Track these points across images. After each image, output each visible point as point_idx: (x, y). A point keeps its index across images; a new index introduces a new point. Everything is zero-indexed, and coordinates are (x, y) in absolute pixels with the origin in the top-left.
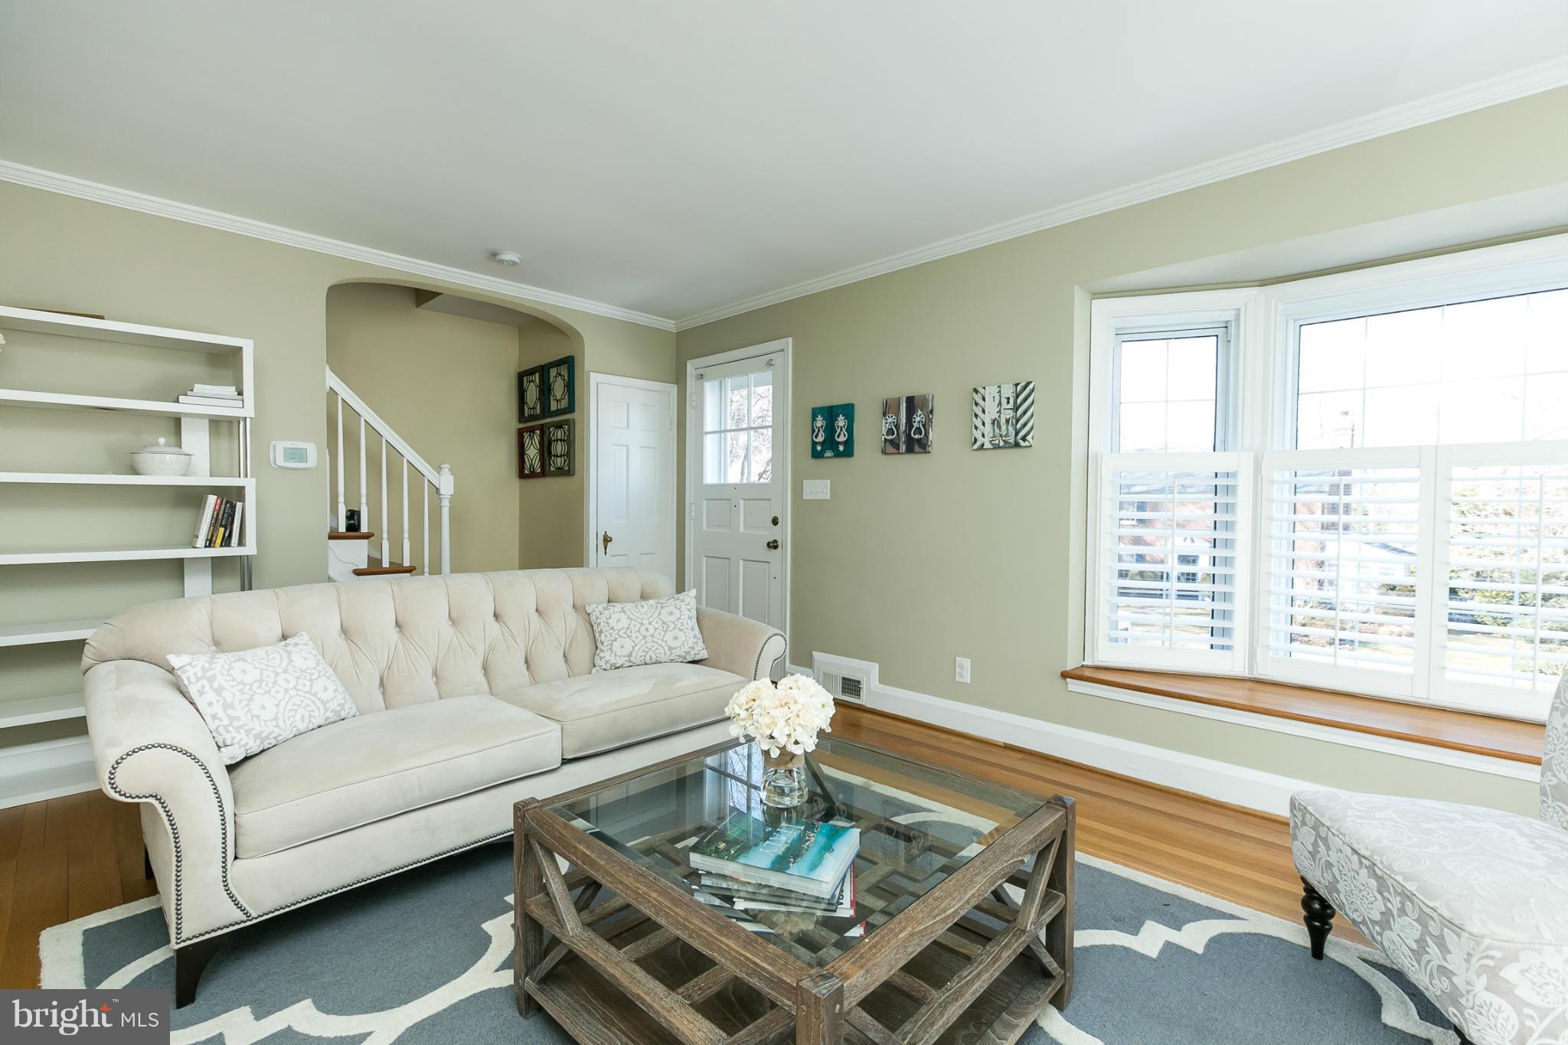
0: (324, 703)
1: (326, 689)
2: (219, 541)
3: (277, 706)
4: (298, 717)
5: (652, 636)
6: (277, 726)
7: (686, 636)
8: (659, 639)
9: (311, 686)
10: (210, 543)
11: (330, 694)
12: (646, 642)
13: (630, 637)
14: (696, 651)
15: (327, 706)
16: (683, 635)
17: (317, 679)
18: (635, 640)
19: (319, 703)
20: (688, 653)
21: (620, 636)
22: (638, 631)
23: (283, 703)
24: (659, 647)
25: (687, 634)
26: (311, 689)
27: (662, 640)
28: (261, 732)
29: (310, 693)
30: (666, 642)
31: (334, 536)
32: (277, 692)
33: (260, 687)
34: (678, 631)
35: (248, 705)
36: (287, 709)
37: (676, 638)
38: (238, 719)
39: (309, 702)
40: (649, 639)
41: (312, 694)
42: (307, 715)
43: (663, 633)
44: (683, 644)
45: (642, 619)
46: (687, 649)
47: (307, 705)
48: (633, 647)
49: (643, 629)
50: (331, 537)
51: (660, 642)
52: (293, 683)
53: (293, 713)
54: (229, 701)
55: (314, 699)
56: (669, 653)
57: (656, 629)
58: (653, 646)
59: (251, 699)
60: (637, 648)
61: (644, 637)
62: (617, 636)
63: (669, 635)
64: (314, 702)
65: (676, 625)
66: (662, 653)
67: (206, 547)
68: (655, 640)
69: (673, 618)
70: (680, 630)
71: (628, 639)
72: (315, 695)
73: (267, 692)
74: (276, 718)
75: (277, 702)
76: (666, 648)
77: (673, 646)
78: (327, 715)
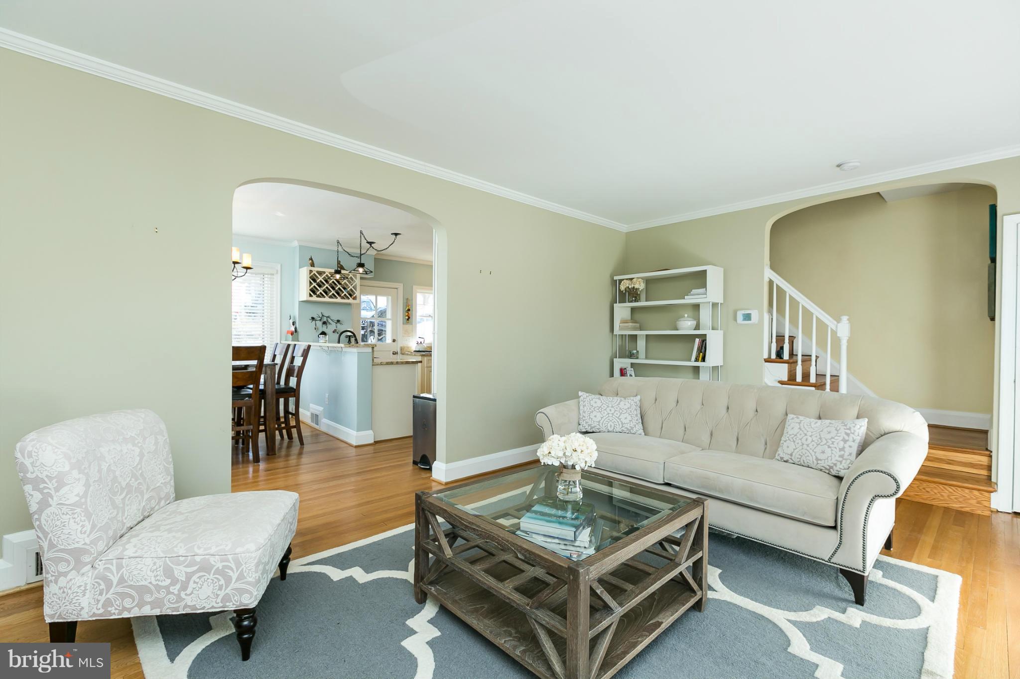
0: (622, 424)
1: (626, 418)
2: (700, 359)
3: (602, 418)
4: (609, 425)
5: (808, 445)
6: (599, 425)
7: (832, 453)
8: (811, 449)
9: (620, 415)
10: (697, 360)
11: (627, 421)
12: (802, 449)
13: (794, 441)
14: (837, 468)
15: (624, 425)
16: (830, 452)
17: (624, 413)
18: (796, 444)
19: (620, 423)
20: (831, 467)
21: (789, 440)
22: (801, 439)
23: (605, 418)
24: (810, 455)
25: (833, 452)
26: (619, 416)
27: (813, 451)
28: (591, 424)
29: (618, 418)
30: (815, 452)
31: (768, 360)
32: (604, 413)
33: (598, 409)
34: (827, 447)
35: (590, 414)
36: (606, 420)
37: (823, 452)
38: (585, 417)
39: (616, 421)
40: (805, 446)
41: (619, 419)
42: (613, 425)
43: (815, 445)
44: (827, 459)
45: (808, 431)
46: (830, 463)
47: (615, 422)
48: (794, 449)
49: (804, 440)
50: (766, 361)
51: (811, 451)
52: (612, 412)
53: (607, 423)
54: (585, 410)
55: (618, 420)
56: (815, 462)
57: (813, 441)
58: (806, 453)
59: (592, 412)
60: (796, 451)
61: (803, 444)
62: (787, 439)
63: (819, 449)
64: (618, 422)
65: (827, 442)
66: (811, 460)
67: (695, 361)
68: (808, 448)
69: (829, 436)
70: (829, 447)
71: (793, 443)
72: (620, 419)
73: (599, 412)
74: (599, 422)
75: (602, 416)
76: (814, 457)
77: (819, 458)
78: (623, 428)
